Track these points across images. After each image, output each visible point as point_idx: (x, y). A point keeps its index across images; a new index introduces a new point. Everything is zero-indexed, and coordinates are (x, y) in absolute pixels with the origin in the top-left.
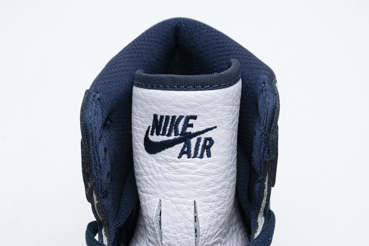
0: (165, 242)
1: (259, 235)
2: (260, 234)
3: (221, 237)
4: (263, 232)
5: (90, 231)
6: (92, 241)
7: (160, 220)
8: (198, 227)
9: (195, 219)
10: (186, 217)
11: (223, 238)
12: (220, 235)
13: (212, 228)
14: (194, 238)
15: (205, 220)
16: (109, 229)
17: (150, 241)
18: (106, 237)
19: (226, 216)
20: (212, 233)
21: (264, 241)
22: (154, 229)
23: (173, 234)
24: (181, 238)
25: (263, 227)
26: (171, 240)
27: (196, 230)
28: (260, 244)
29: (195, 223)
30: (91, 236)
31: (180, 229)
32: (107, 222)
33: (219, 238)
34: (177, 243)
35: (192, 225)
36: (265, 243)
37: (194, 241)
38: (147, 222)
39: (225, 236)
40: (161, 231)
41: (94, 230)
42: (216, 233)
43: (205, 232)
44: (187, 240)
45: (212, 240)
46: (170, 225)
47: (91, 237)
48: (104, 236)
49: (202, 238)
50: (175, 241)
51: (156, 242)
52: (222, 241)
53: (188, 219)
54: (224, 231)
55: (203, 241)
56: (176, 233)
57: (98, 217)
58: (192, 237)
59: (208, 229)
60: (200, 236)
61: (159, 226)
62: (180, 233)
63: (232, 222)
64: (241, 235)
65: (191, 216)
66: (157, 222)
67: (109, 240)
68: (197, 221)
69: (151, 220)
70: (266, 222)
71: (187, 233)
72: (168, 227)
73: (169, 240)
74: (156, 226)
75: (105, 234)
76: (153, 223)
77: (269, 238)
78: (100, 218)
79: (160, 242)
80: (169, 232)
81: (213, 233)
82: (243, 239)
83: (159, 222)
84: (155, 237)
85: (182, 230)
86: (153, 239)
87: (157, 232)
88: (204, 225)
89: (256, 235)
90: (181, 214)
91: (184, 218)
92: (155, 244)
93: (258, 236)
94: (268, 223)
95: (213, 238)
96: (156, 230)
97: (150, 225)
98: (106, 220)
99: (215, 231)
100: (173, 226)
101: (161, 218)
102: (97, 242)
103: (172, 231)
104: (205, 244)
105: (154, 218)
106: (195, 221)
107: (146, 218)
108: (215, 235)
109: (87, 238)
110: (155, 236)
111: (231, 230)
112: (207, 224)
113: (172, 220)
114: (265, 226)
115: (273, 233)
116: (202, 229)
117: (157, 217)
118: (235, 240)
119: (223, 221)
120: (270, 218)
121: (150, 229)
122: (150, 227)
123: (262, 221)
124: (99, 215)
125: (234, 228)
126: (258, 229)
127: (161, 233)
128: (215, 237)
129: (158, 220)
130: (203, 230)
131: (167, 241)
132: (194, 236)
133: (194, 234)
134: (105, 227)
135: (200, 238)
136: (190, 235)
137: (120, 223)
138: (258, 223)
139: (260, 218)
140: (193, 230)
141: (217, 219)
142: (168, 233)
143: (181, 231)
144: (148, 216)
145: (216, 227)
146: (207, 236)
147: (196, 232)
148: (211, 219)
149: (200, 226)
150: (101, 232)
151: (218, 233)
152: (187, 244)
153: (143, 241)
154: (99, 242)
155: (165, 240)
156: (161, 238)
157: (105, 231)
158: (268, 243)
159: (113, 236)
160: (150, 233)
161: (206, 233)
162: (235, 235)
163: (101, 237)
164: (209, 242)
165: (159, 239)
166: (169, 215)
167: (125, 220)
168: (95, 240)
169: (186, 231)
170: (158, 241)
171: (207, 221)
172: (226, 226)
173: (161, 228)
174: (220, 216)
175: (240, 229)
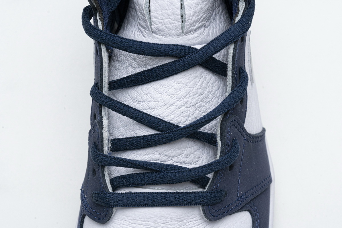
0: (154, 27)
1: (240, 20)
2: (241, 18)
3: (205, 21)
4: (243, 17)
5: (86, 16)
6: (88, 25)
7: (149, 7)
8: (184, 14)
9: (182, 6)
10: (173, 5)
11: (207, 22)
12: (204, 20)
13: (197, 14)
14: (181, 24)
15: (190, 7)
16: (103, 14)
17: (141, 25)
18: (100, 21)
19: (210, 3)
20: (196, 18)
21: (244, 25)
22: (144, 15)
23: (162, 20)
24: (169, 23)
25: (243, 12)
26: (160, 25)
27: (182, 16)
28: (240, 28)
29: (181, 10)
30: (87, 20)
31: (167, 16)
32: (101, 7)
33: (203, 23)
34: (165, 28)
35: (179, 12)
36: (245, 27)
37: (181, 26)
38: (138, 8)
39: (209, 19)
40: (150, 17)
41: (90, 14)
42: (201, 18)
43: (190, 18)
44: (174, 25)
45: (197, 25)
46: (159, 12)
47: (87, 22)
48: (99, 20)
49: (187, 23)
50: (163, 26)
51: (146, 27)
52: (206, 25)
53: (175, 6)
54: (208, 16)
55: (189, 26)
56: (164, 19)
57: (93, 4)
58: (178, 23)
59: (193, 16)
60: (186, 22)
61: (149, 13)
62: (168, 19)
63: (216, 6)
64: (224, 16)
65: (178, 3)
66: (147, 9)
67: (103, 24)
68: (183, 9)
69: (141, 7)
70: (246, 7)
71: (174, 19)
72: (157, 13)
73: (157, 25)
74: (145, 12)
75: (99, 19)
76: (143, 10)
77: (249, 22)
78: (94, 4)
79: (149, 27)
80: (158, 18)
81: (198, 19)
82: (225, 21)
83: (148, 9)
84: (145, 23)
85: (169, 16)
86: (143, 24)
87: (146, 18)
88: (190, 12)
89: (237, 19)
90: (168, 2)
91: (171, 6)
92: (145, 28)
93: (238, 21)
94: (248, 8)
95: (198, 23)
96: (146, 16)
97: (140, 11)
98: (99, 6)
99: (200, 17)
100: (161, 12)
101: (150, 5)
102: (92, 26)
103: (161, 17)
104: (190, 28)
105: (144, 5)
106: (182, 8)
107: (136, 4)
108: (199, 20)
109: (83, 22)
110: (145, 21)
111: (214, 13)
112: (192, 11)
113: (160, 7)
114: (246, 10)
115: (253, 17)
116: (187, 15)
117: (146, 5)
118: (218, 22)
119: (207, 7)
120: (250, 4)
121: (140, 15)
122: (140, 13)
123: (243, 6)
124: (93, 2)
125: (217, 11)
126: (239, 13)
127: (151, 19)
128: (199, 22)
129: (148, 7)
130: (189, 16)
131: (156, 26)
132: (180, 22)
133: (180, 20)
134: (99, 12)
135: (186, 23)
136: (177, 21)
137: (112, 8)
138: (239, 8)
139: (241, 3)
140: (180, 17)
141: (202, 6)
142: (156, 19)
143: (168, 18)
144: (138, 3)
145: (201, 13)
146: (192, 22)
147: (182, 18)
148: (196, 6)
149: (186, 13)
150: (96, 17)
151: (202, 19)
152: (174, 29)
153: (134, 23)
154: (94, 26)
155: (154, 25)
156: (151, 23)
157: (99, 16)
158: (248, 26)
159: (107, 19)
160: (141, 19)
161: (192, 19)
162: (218, 17)
163: (96, 21)
164: (194, 27)
165: (149, 24)
166: (157, 3)
167: (117, 4)
168: (91, 24)
169: (173, 17)
170: (148, 26)
171: (193, 8)
172: (209, 11)
173: (150, 14)
174: (205, 3)
175: (222, 11)
